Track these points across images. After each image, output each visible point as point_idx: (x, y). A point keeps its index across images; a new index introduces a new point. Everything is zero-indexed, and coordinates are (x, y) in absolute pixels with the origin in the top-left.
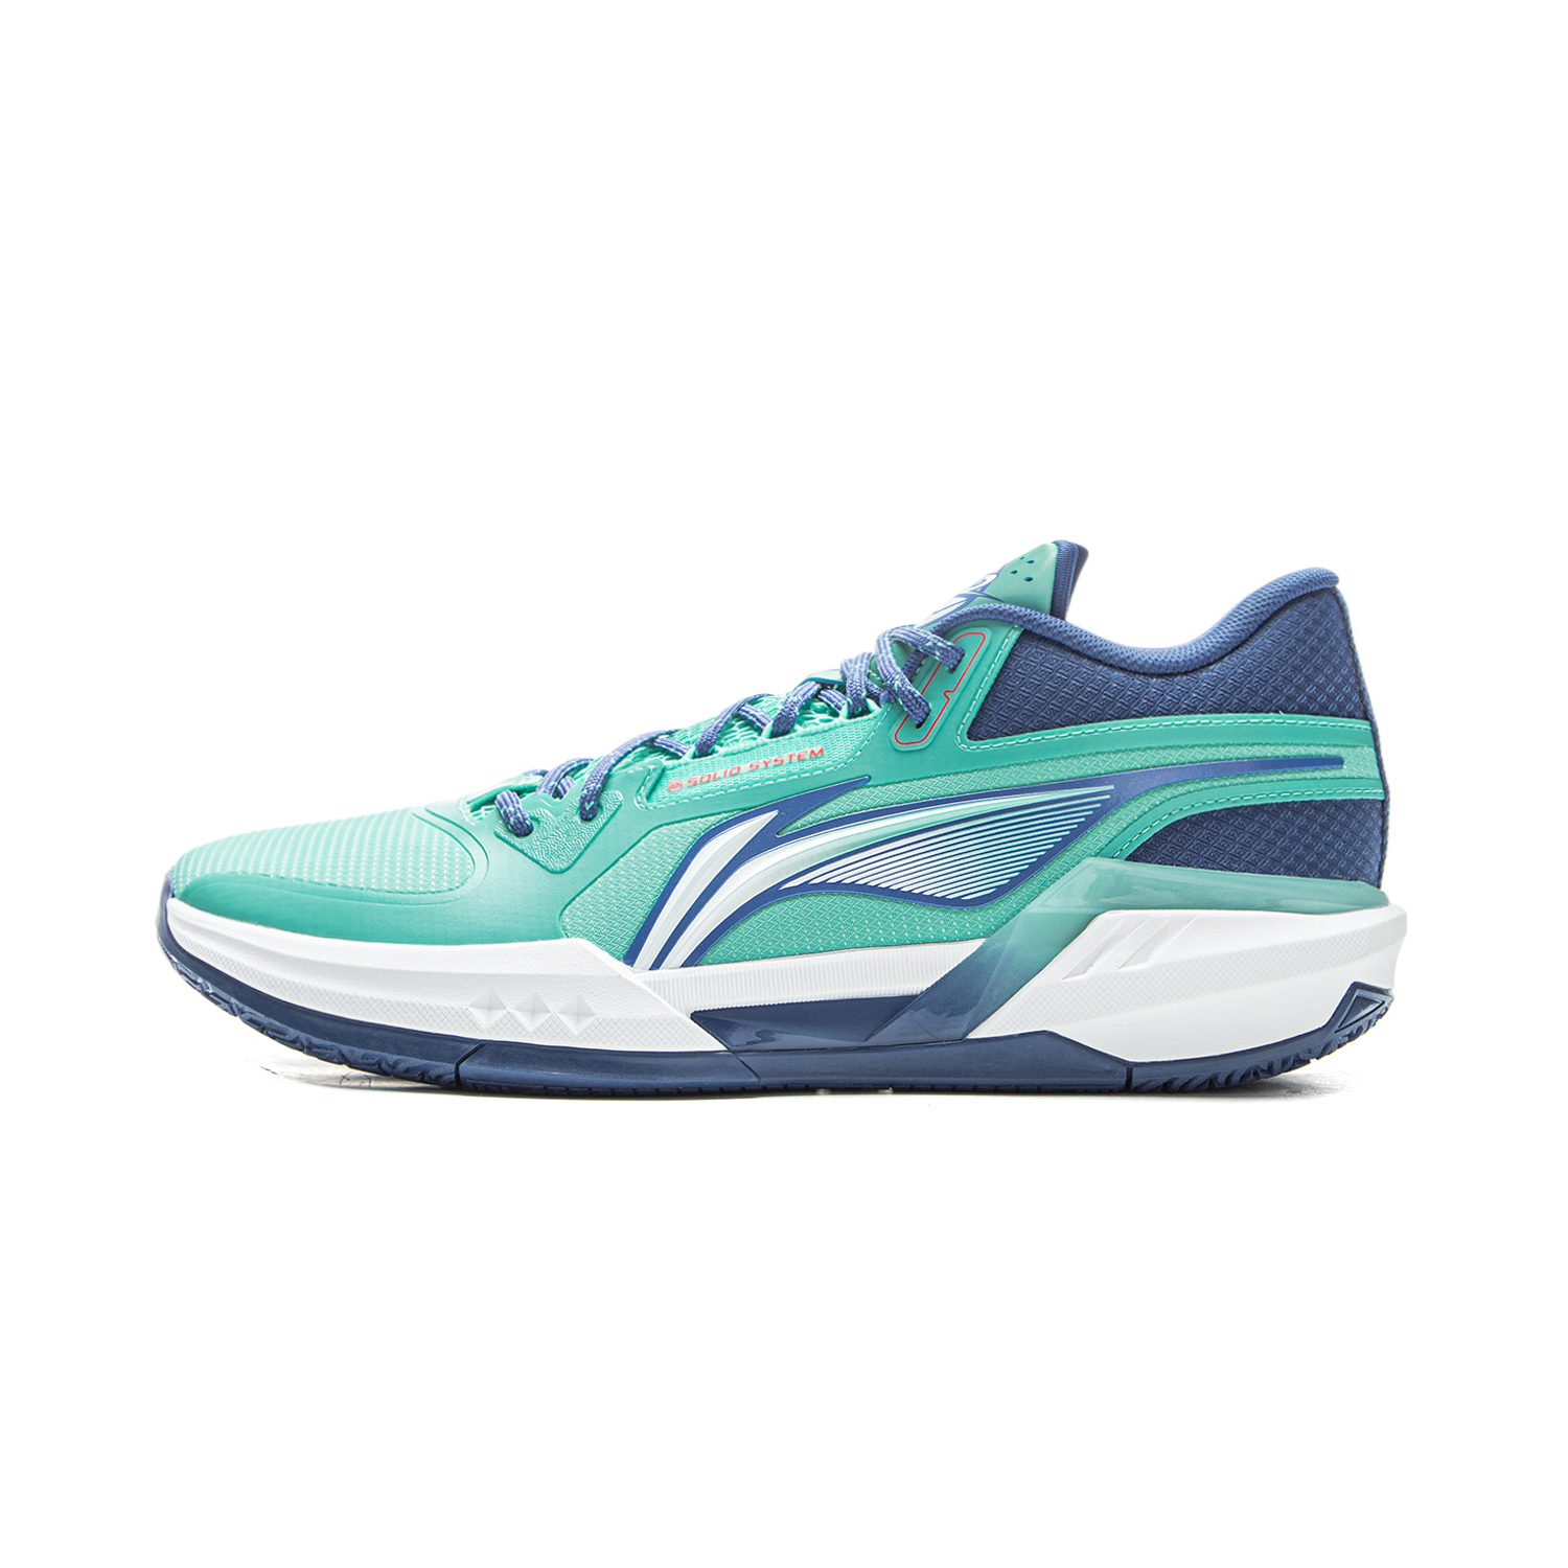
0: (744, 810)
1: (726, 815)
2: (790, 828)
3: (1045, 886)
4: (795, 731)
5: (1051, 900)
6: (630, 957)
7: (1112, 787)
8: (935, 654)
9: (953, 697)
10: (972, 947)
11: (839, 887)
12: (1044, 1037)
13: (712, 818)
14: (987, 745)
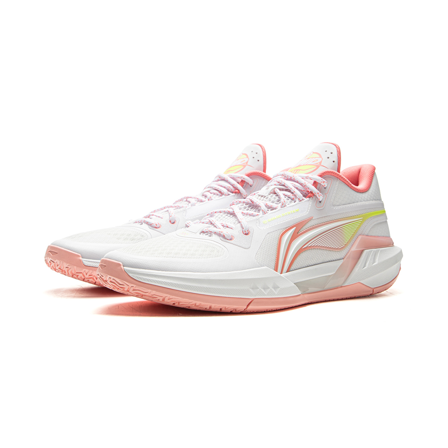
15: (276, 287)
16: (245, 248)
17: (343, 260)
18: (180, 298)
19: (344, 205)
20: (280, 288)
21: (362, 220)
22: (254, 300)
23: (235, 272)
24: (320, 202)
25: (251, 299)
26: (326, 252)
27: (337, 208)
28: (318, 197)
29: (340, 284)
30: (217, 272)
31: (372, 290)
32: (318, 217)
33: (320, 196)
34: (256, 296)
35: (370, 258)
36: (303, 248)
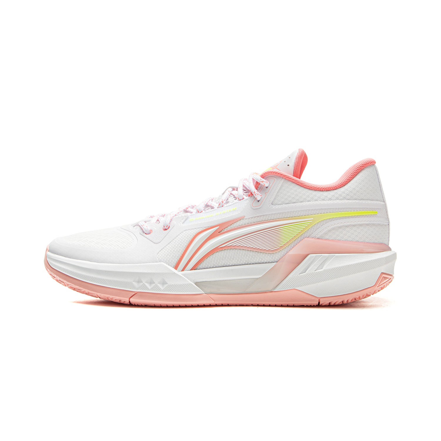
15: (164, 283)
16: (154, 243)
17: (276, 263)
18: (74, 285)
19: (288, 204)
20: (167, 285)
21: (311, 221)
22: (136, 293)
23: (129, 264)
24: (258, 201)
25: (134, 292)
26: (251, 253)
27: (277, 207)
28: (255, 196)
29: (270, 289)
30: (111, 263)
31: (318, 300)
32: (250, 217)
33: (256, 195)
34: (138, 289)
35: (315, 263)
36: (220, 247)
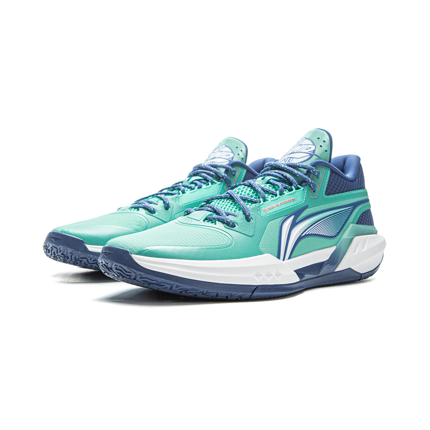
0: (286, 216)
1: (283, 217)
2: (298, 220)
3: (344, 231)
4: (284, 194)
5: (346, 235)
6: (279, 257)
7: (352, 207)
8: (316, 173)
9: (320, 184)
10: (334, 248)
11: (311, 235)
12: (349, 269)
13: (281, 218)
14: (329, 197)
